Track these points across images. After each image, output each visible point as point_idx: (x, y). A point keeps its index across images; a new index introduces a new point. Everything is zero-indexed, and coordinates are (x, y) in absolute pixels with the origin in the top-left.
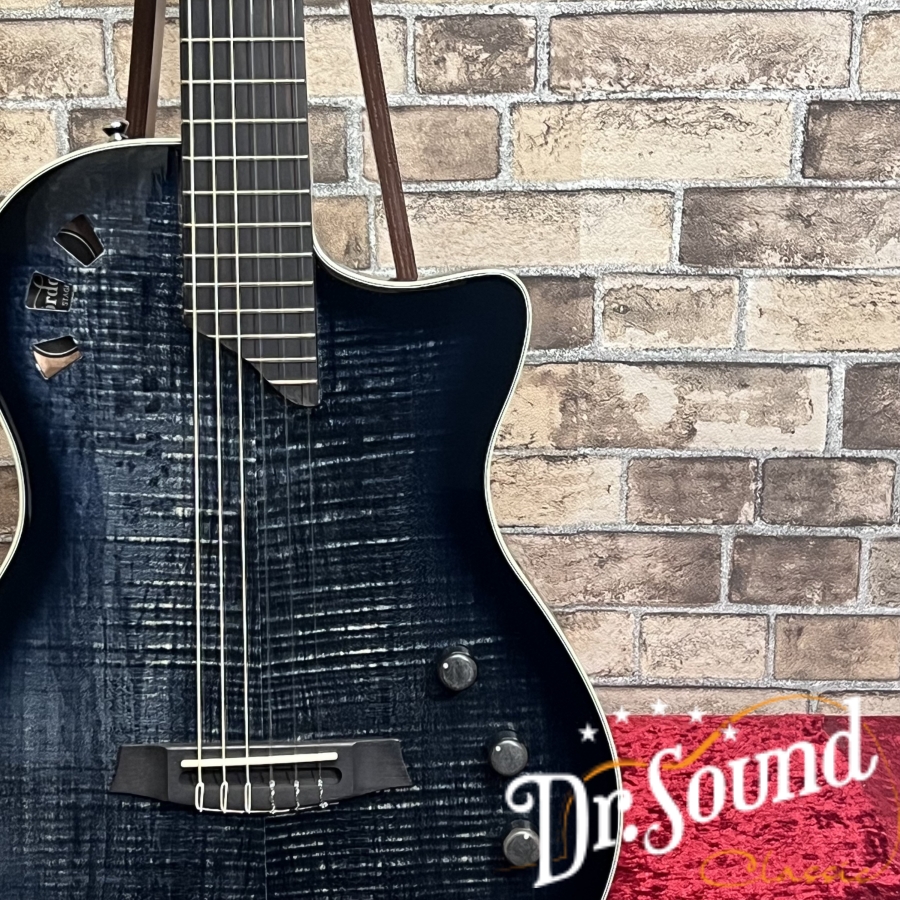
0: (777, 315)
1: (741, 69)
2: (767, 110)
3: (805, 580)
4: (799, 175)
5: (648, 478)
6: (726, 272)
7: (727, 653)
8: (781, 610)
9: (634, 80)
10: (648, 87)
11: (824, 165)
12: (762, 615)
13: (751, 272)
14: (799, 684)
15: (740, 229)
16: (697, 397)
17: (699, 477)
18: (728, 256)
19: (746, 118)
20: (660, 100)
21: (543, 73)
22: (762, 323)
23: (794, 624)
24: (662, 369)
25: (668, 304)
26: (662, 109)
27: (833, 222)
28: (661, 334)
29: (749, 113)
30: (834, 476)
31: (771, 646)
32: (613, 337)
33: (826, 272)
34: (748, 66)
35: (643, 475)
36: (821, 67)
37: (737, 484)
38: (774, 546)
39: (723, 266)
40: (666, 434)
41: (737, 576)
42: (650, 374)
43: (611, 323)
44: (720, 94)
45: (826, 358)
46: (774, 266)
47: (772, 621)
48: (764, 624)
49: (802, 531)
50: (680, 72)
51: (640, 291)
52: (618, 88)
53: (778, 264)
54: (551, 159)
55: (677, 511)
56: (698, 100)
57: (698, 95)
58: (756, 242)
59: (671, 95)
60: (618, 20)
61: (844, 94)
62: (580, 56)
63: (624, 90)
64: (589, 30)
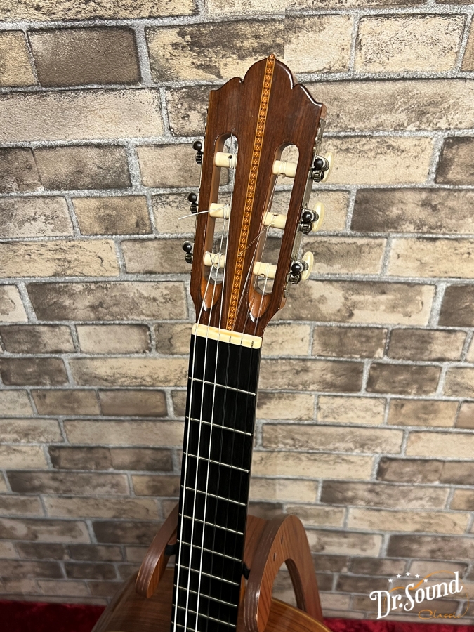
0: (361, 519)
1: (351, 445)
2: (361, 458)
4: (375, 480)
6: (340, 506)
8: (356, 594)
9: (301, 446)
10: (307, 448)
11: (387, 477)
13: (351, 506)
15: (347, 493)
16: (326, 539)
17: (326, 560)
18: (342, 501)
19: (352, 461)
20: (313, 453)
21: (260, 441)
22: (355, 521)
24: (312, 531)
25: (315, 513)
26: (314, 456)
27: (389, 494)
28: (312, 521)
29: (352, 459)
30: (382, 563)
31: (352, 602)
33: (383, 508)
34: (354, 444)
36: (388, 447)
37: (341, 563)
38: (355, 579)
39: (339, 504)
41: (340, 585)
44: (341, 452)
45: (382, 532)
46: (361, 505)
47: (353, 596)
48: (349, 596)
49: (367, 576)
50: (322, 444)
51: (303, 509)
52: (293, 448)
53: (363, 505)
54: (264, 468)
56: (330, 454)
57: (329, 452)
58: (354, 498)
59: (318, 452)
60: (294, 427)
61: (398, 456)
62: (276, 437)
63: (296, 449)
64: (280, 429)
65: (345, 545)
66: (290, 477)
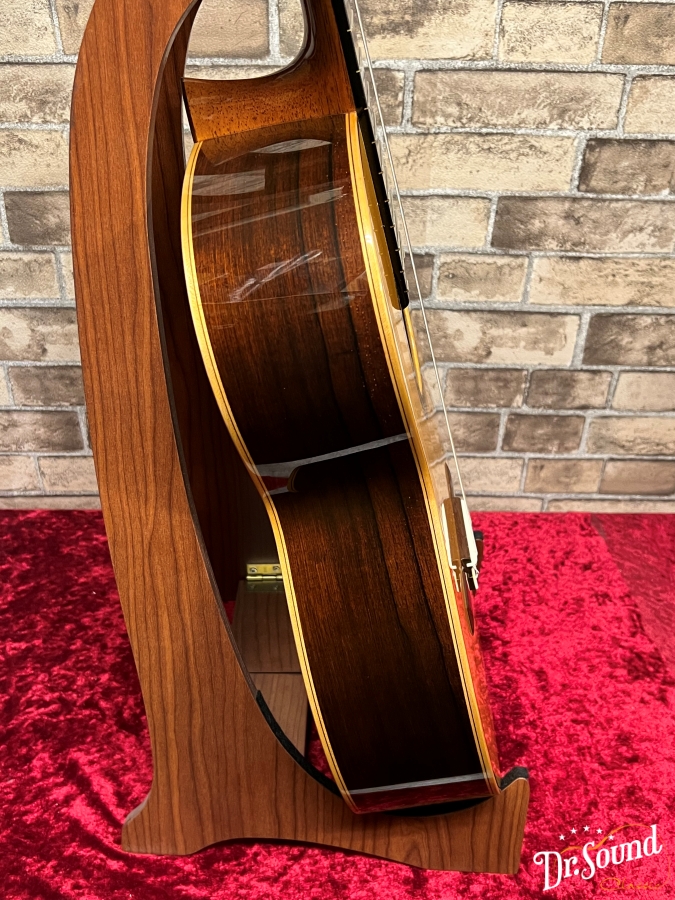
0: (550, 281)
1: (545, 114)
2: (559, 143)
3: (549, 439)
4: (576, 190)
5: (459, 380)
6: (521, 253)
7: (498, 478)
8: (532, 455)
9: (470, 120)
10: (479, 125)
11: (593, 183)
12: (521, 458)
13: (537, 253)
14: (539, 495)
15: (533, 224)
16: (494, 332)
17: (491, 380)
18: (523, 242)
19: (544, 149)
20: (487, 134)
21: (408, 112)
22: (541, 286)
23: (539, 463)
24: (473, 315)
25: (481, 274)
26: (488, 141)
27: (594, 222)
28: (475, 292)
29: (546, 145)
30: (574, 381)
31: (524, 474)
32: (443, 294)
33: (585, 255)
34: (550, 111)
35: (456, 378)
36: (599, 114)
37: (514, 384)
38: (533, 420)
39: (519, 249)
40: (473, 354)
41: (508, 437)
42: (465, 317)
43: (443, 285)
44: (529, 131)
45: (579, 309)
46: (552, 250)
47: (526, 461)
48: (521, 462)
49: (551, 412)
50: (502, 114)
51: (464, 265)
52: (459, 124)
53: (555, 248)
54: (410, 174)
55: (475, 400)
56: (513, 135)
57: (513, 131)
58: (542, 234)
59: (495, 131)
60: (462, 75)
61: (612, 134)
62: (434, 100)
63: (463, 126)
64: (442, 82)
65: (523, 344)
66: (449, 192)
